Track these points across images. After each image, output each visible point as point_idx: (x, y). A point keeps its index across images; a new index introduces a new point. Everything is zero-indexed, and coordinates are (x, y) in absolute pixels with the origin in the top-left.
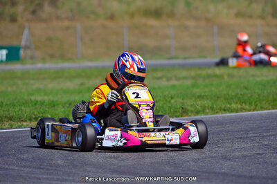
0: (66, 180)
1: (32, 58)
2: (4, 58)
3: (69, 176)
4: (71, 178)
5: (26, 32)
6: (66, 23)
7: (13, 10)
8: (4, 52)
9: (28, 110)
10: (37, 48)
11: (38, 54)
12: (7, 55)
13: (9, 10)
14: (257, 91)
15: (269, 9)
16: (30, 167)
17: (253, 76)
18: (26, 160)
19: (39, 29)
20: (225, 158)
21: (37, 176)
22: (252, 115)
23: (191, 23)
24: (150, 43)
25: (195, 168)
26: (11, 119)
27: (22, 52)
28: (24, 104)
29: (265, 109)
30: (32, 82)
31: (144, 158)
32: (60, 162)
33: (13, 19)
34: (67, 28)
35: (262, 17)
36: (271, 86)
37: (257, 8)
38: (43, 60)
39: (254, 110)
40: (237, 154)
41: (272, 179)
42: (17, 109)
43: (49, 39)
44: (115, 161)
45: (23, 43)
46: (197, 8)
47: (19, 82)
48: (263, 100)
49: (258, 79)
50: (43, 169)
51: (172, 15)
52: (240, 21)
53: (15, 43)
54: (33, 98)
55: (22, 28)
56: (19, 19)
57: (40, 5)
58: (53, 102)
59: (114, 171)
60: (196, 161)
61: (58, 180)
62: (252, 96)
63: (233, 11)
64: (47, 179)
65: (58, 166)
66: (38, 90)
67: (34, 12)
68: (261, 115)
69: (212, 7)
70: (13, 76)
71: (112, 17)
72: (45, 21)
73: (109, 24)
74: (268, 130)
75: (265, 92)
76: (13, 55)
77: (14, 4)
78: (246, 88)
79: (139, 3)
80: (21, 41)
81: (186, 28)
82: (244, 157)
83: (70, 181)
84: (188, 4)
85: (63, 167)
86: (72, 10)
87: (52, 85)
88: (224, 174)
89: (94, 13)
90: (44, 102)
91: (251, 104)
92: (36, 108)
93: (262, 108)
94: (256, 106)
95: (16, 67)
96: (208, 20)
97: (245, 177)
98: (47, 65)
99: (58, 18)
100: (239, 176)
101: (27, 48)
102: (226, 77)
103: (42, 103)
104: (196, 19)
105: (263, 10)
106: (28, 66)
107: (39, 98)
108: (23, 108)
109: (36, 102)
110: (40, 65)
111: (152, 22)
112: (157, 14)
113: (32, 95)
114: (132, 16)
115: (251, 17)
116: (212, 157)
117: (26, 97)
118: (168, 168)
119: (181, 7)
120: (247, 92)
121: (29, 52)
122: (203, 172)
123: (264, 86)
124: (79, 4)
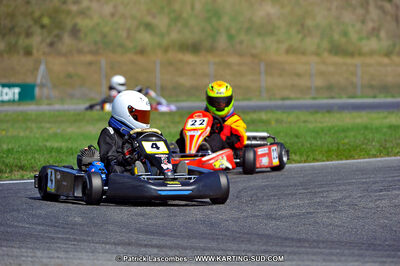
0: (84, 241)
1: (48, 98)
2: (17, 97)
3: (88, 236)
4: (90, 238)
5: (42, 68)
6: (89, 58)
7: (28, 42)
8: (17, 90)
9: (42, 159)
10: (55, 86)
11: (55, 93)
12: (20, 94)
13: (23, 42)
14: (309, 139)
15: (325, 44)
16: (43, 224)
17: (305, 122)
18: (39, 216)
19: (58, 64)
20: (269, 217)
21: (51, 235)
22: (303, 167)
23: (234, 60)
24: (185, 81)
25: (235, 229)
26: (22, 168)
27: (37, 91)
28: (37, 151)
29: (318, 161)
30: (48, 125)
31: (175, 216)
32: (78, 219)
33: (28, 53)
34: (90, 64)
35: (317, 54)
36: (326, 134)
37: (311, 43)
38: (62, 100)
39: (305, 162)
40: (284, 213)
41: (323, 242)
42: (29, 157)
43: (69, 76)
44: (141, 219)
45: (39, 81)
46: (241, 42)
47: (34, 126)
48: (316, 150)
49: (311, 126)
50: (58, 227)
51: (212, 50)
52: (291, 58)
53: (29, 80)
54: (48, 144)
55: (38, 63)
56: (35, 51)
57: (59, 37)
58: (71, 149)
59: (139, 231)
60: (236, 220)
61: (75, 240)
62: (303, 145)
63: (284, 46)
64: (62, 238)
65: (75, 224)
66: (55, 135)
67: (51, 44)
68: (313, 168)
69: (258, 42)
70: (26, 119)
71: (142, 52)
72: (65, 55)
73: (139, 59)
74: (321, 186)
75: (319, 141)
76: (27, 93)
77: (28, 35)
78: (297, 136)
79: (174, 36)
80: (36, 78)
81: (228, 65)
82: (292, 216)
83: (89, 242)
84: (231, 37)
85: (81, 225)
86: (96, 43)
87: (70, 130)
88: (269, 236)
89: (121, 46)
90: (61, 149)
91: (301, 154)
92: (51, 157)
93: (315, 160)
94: (308, 156)
95: (30, 108)
96: (253, 56)
97: (292, 239)
98: (66, 107)
99: (80, 52)
100: (286, 239)
101: (42, 86)
102: (273, 123)
103: (59, 150)
104: (240, 55)
105: (318, 46)
106: (44, 107)
107: (56, 145)
108: (36, 155)
109: (52, 150)
110: (57, 107)
111: (189, 57)
112: (195, 48)
113: (47, 141)
114: (166, 50)
115: (304, 53)
116: (255, 216)
117: (40, 144)
118: (203, 228)
119: (222, 41)
120: (297, 140)
121: (46, 91)
122: (245, 233)
123: (317, 133)
124: (104, 36)
